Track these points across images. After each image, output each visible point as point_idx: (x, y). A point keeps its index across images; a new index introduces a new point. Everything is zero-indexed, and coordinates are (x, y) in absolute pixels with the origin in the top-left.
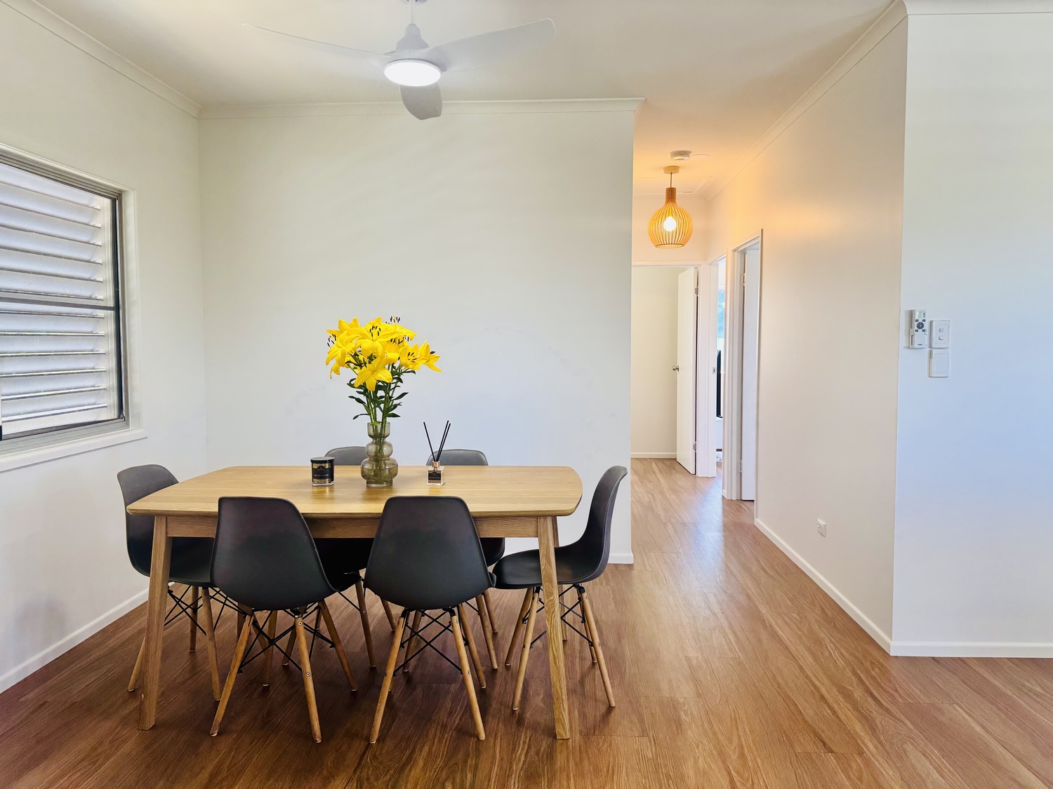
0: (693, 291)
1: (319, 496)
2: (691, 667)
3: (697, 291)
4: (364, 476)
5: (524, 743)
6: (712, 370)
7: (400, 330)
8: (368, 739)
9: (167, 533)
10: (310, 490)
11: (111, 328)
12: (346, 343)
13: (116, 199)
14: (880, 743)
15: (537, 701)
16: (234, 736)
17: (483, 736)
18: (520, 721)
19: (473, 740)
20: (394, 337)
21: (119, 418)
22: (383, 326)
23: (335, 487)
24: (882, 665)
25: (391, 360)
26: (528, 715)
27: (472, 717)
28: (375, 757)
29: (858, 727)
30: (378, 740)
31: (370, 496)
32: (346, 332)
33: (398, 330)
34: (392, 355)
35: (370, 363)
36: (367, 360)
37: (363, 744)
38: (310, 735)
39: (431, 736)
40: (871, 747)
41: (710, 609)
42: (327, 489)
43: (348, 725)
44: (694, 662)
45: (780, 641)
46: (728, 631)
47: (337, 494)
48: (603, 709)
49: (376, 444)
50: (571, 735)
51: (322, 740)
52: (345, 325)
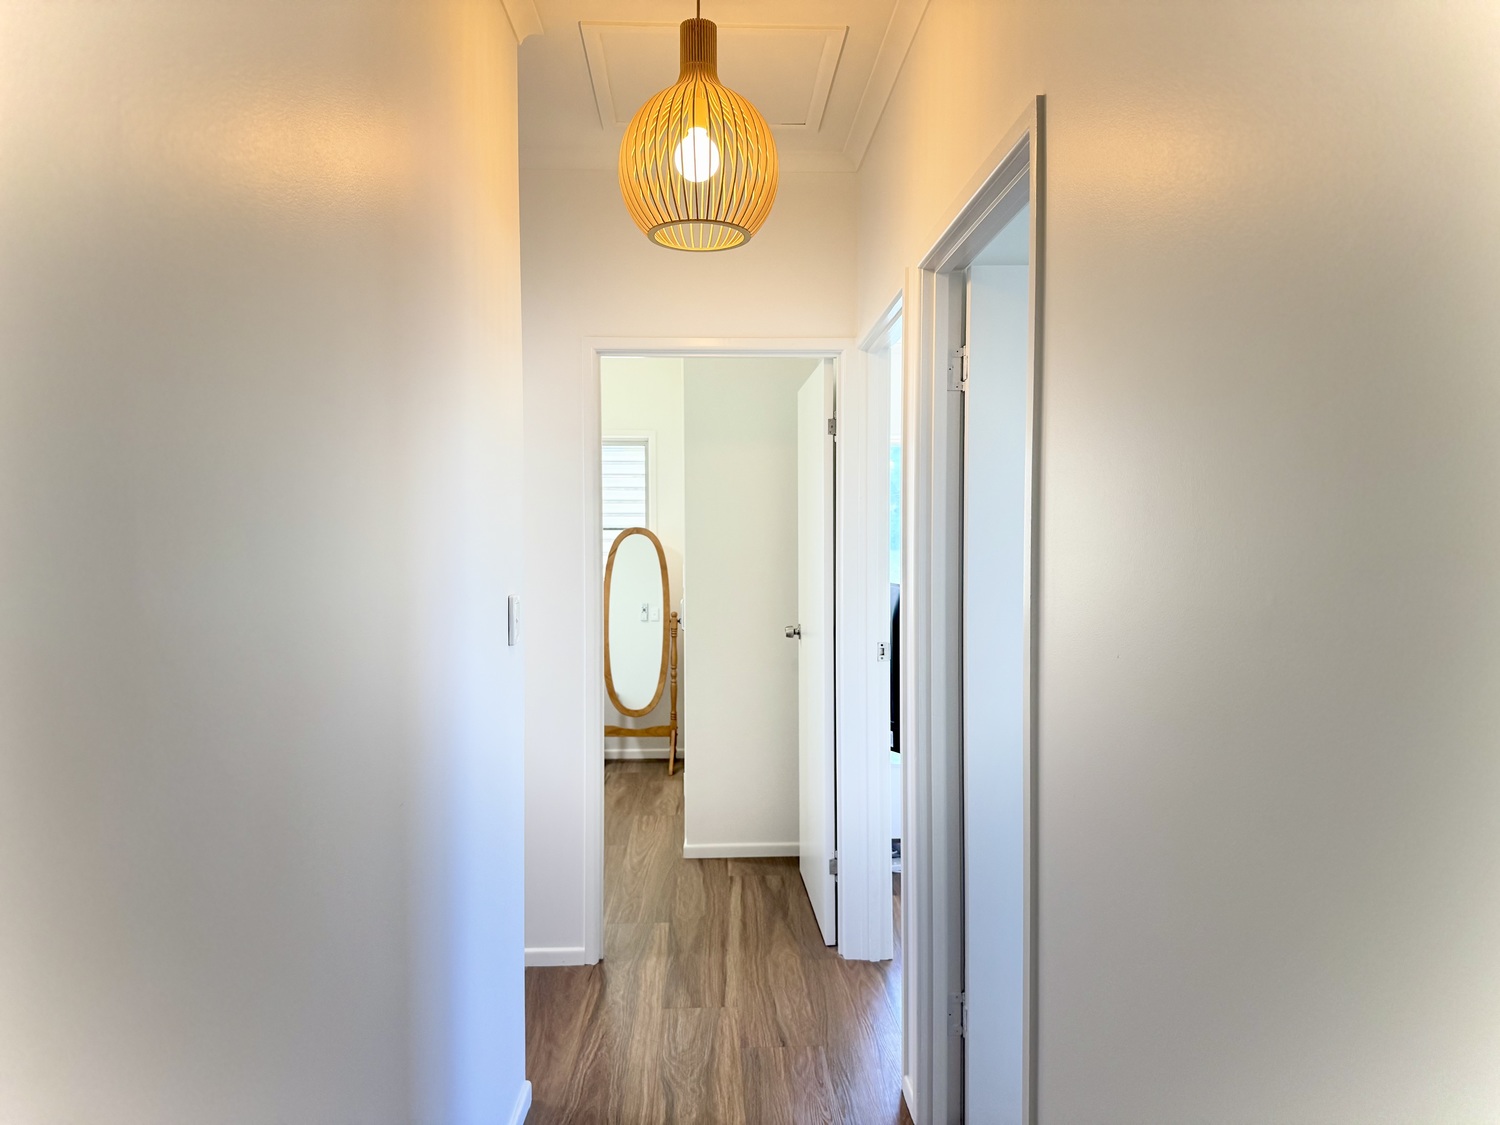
0: (824, 427)
3: (832, 426)
6: (877, 651)
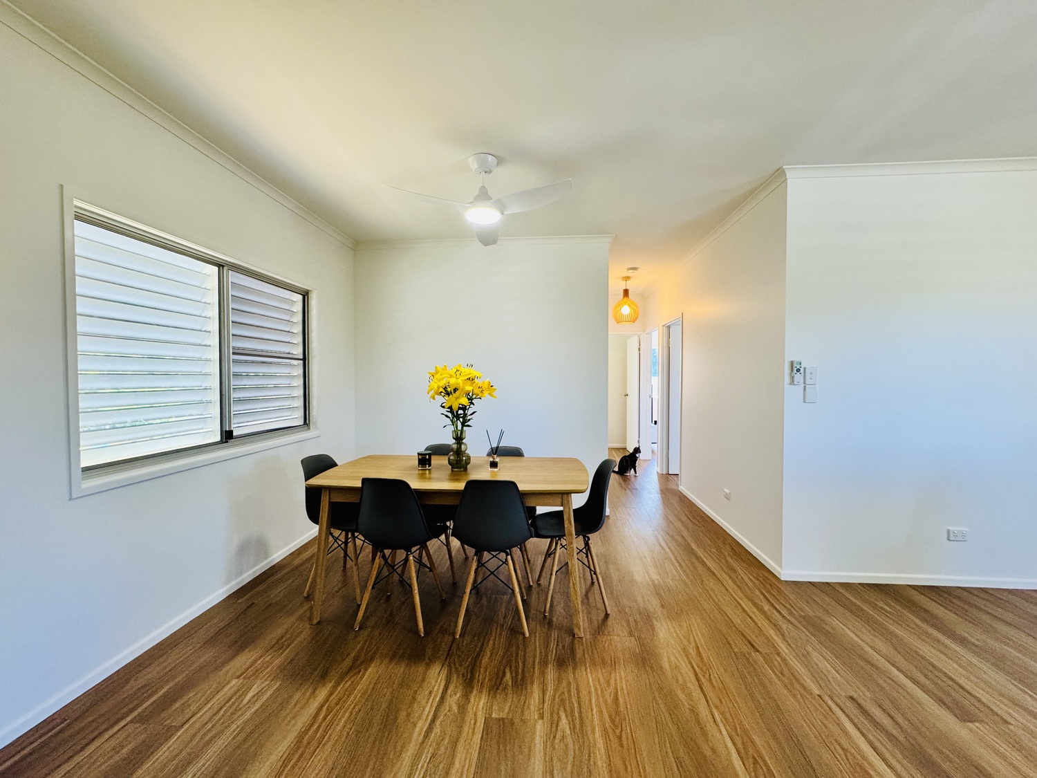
0: (637, 349)
1: (422, 477)
2: (655, 586)
3: (639, 349)
4: (450, 463)
5: (554, 640)
7: (474, 372)
8: (454, 634)
9: (329, 499)
10: (417, 472)
11: (301, 371)
12: (440, 380)
13: (305, 295)
14: (790, 645)
15: (559, 609)
16: (369, 630)
17: (527, 635)
18: (550, 623)
19: (521, 637)
20: (469, 377)
21: (304, 424)
22: (462, 369)
23: (432, 470)
24: (778, 587)
25: (468, 391)
26: (554, 619)
27: (519, 619)
28: (458, 648)
29: (772, 633)
30: (460, 635)
31: (454, 477)
32: (440, 374)
33: (471, 372)
34: (469, 388)
35: (454, 392)
36: (452, 391)
37: (451, 638)
38: (417, 632)
39: (494, 634)
40: (785, 649)
41: (660, 546)
42: (427, 472)
43: (441, 623)
44: (656, 582)
45: (709, 569)
46: (674, 561)
47: (434, 475)
48: (602, 616)
49: (457, 443)
50: (584, 634)
51: (425, 634)
52: (439, 369)
